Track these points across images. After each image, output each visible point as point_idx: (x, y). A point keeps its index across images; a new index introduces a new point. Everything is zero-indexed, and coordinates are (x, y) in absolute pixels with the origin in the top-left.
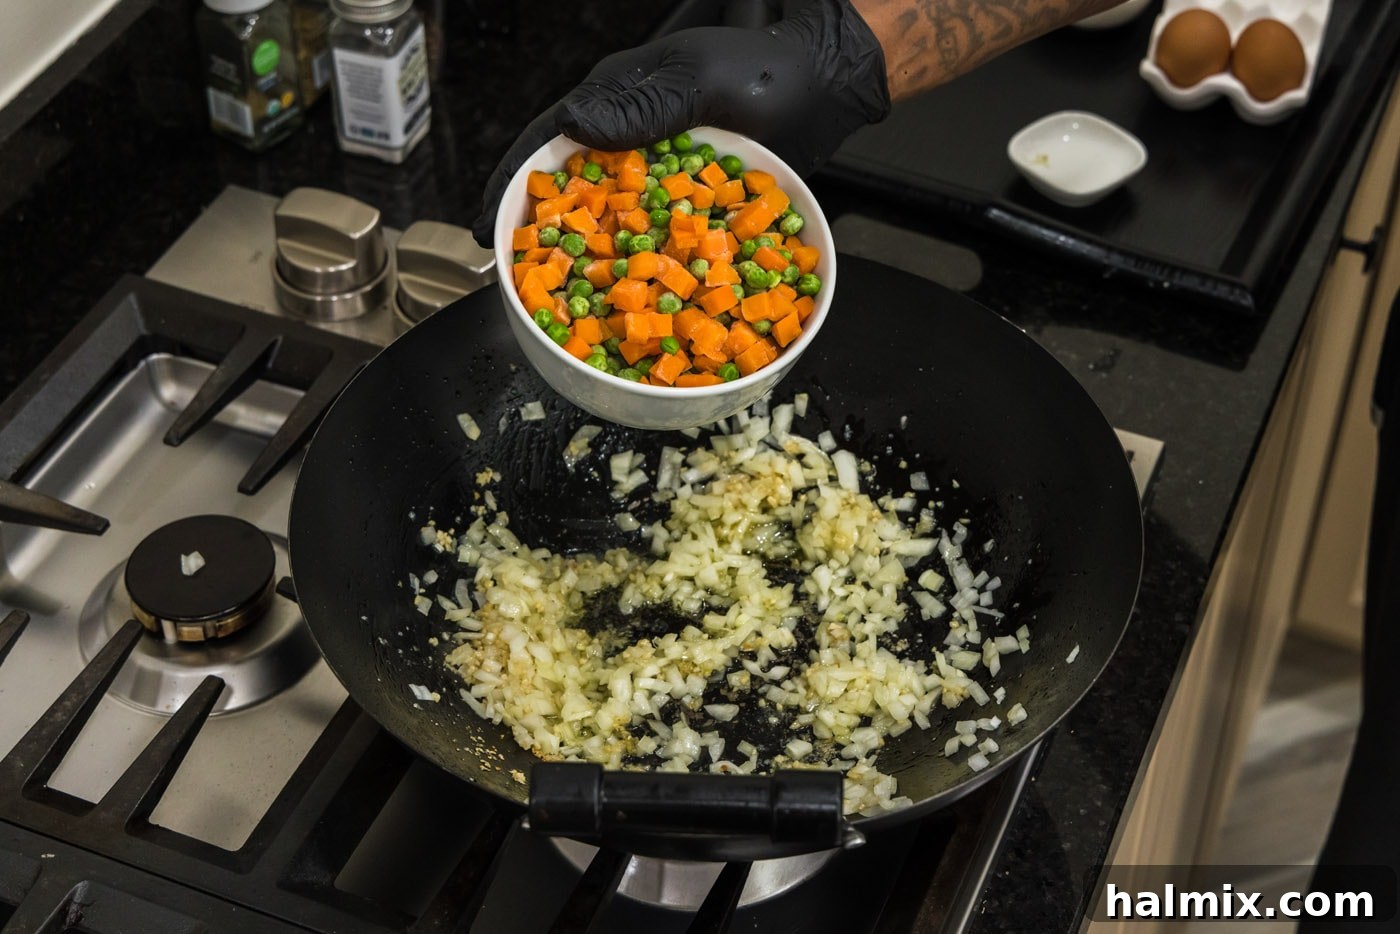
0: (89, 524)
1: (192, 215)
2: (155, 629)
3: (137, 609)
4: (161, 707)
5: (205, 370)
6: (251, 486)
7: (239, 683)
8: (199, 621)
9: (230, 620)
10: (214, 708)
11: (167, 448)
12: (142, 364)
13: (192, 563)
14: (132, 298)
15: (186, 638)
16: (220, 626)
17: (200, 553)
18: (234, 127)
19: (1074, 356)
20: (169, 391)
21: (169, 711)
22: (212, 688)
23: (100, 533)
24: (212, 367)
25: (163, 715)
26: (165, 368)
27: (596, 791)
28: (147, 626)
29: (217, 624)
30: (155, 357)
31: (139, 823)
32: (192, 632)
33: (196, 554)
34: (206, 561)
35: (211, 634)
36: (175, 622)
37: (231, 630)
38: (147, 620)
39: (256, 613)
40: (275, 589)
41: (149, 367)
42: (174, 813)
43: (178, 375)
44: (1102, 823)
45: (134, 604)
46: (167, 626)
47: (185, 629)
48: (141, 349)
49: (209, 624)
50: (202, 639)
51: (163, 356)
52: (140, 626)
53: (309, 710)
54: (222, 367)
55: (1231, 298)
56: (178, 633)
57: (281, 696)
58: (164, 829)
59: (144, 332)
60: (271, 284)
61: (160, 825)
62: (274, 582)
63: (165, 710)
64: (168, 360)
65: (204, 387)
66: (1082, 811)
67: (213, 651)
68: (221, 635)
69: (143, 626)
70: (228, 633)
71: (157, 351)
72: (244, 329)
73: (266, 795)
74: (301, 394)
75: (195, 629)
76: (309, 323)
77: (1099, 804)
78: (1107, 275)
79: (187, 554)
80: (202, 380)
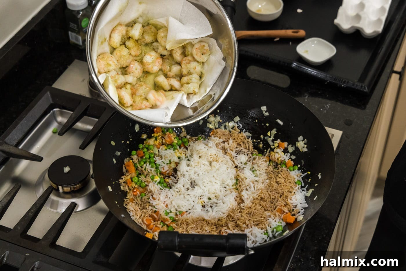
0: (37, 158)
1: (65, 68)
2: (56, 188)
3: (51, 183)
4: (59, 211)
5: (70, 113)
6: (83, 147)
7: (81, 203)
8: (69, 186)
9: (78, 186)
10: (74, 211)
11: (59, 136)
12: (52, 111)
13: (67, 169)
14: (48, 93)
15: (65, 191)
16: (75, 187)
17: (69, 166)
18: (76, 42)
19: (316, 107)
20: (60, 119)
21: (61, 211)
22: (73, 205)
23: (41, 161)
24: (72, 112)
25: (59, 213)
26: (58, 112)
27: (177, 239)
28: (54, 187)
29: (74, 187)
30: (55, 109)
31: (53, 244)
32: (67, 189)
33: (68, 167)
34: (70, 168)
35: (72, 189)
36: (62, 186)
37: (78, 188)
38: (54, 186)
39: (85, 184)
40: (90, 176)
41: (54, 113)
42: (63, 241)
43: (62, 114)
44: (325, 241)
45: (50, 181)
46: (60, 187)
47: (65, 188)
48: (51, 107)
49: (72, 187)
50: (70, 191)
51: (58, 109)
52: (52, 188)
53: (101, 211)
54: (74, 113)
55: (361, 89)
56: (63, 189)
57: (93, 207)
58: (60, 246)
59: (52, 102)
60: (87, 88)
61: (59, 245)
62: (90, 174)
63: (60, 211)
64: (59, 110)
65: (69, 118)
66: (320, 238)
67: (73, 194)
68: (75, 190)
69: (53, 188)
70: (77, 189)
71: (56, 108)
72: (80, 102)
73: (89, 235)
74: (97, 120)
75: (68, 188)
76: (98, 99)
77: (325, 236)
78: (326, 83)
79: (65, 167)
80: (69, 116)
